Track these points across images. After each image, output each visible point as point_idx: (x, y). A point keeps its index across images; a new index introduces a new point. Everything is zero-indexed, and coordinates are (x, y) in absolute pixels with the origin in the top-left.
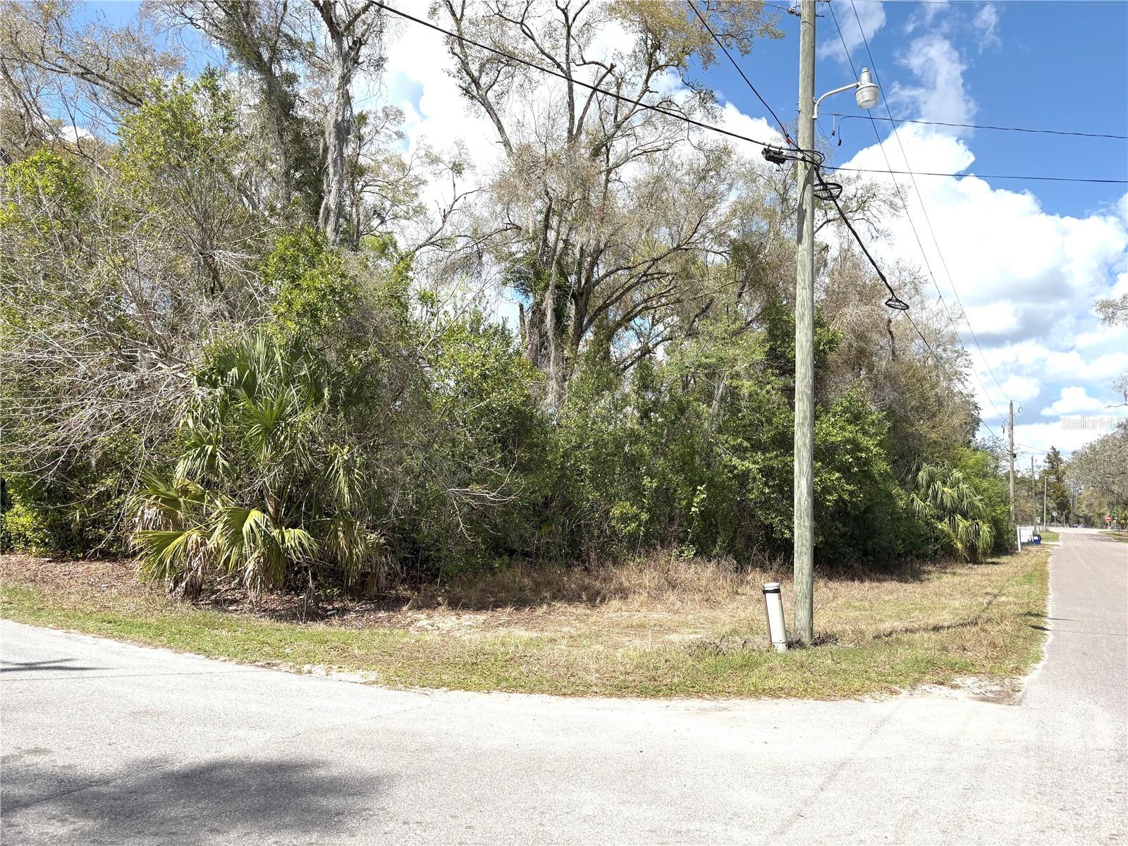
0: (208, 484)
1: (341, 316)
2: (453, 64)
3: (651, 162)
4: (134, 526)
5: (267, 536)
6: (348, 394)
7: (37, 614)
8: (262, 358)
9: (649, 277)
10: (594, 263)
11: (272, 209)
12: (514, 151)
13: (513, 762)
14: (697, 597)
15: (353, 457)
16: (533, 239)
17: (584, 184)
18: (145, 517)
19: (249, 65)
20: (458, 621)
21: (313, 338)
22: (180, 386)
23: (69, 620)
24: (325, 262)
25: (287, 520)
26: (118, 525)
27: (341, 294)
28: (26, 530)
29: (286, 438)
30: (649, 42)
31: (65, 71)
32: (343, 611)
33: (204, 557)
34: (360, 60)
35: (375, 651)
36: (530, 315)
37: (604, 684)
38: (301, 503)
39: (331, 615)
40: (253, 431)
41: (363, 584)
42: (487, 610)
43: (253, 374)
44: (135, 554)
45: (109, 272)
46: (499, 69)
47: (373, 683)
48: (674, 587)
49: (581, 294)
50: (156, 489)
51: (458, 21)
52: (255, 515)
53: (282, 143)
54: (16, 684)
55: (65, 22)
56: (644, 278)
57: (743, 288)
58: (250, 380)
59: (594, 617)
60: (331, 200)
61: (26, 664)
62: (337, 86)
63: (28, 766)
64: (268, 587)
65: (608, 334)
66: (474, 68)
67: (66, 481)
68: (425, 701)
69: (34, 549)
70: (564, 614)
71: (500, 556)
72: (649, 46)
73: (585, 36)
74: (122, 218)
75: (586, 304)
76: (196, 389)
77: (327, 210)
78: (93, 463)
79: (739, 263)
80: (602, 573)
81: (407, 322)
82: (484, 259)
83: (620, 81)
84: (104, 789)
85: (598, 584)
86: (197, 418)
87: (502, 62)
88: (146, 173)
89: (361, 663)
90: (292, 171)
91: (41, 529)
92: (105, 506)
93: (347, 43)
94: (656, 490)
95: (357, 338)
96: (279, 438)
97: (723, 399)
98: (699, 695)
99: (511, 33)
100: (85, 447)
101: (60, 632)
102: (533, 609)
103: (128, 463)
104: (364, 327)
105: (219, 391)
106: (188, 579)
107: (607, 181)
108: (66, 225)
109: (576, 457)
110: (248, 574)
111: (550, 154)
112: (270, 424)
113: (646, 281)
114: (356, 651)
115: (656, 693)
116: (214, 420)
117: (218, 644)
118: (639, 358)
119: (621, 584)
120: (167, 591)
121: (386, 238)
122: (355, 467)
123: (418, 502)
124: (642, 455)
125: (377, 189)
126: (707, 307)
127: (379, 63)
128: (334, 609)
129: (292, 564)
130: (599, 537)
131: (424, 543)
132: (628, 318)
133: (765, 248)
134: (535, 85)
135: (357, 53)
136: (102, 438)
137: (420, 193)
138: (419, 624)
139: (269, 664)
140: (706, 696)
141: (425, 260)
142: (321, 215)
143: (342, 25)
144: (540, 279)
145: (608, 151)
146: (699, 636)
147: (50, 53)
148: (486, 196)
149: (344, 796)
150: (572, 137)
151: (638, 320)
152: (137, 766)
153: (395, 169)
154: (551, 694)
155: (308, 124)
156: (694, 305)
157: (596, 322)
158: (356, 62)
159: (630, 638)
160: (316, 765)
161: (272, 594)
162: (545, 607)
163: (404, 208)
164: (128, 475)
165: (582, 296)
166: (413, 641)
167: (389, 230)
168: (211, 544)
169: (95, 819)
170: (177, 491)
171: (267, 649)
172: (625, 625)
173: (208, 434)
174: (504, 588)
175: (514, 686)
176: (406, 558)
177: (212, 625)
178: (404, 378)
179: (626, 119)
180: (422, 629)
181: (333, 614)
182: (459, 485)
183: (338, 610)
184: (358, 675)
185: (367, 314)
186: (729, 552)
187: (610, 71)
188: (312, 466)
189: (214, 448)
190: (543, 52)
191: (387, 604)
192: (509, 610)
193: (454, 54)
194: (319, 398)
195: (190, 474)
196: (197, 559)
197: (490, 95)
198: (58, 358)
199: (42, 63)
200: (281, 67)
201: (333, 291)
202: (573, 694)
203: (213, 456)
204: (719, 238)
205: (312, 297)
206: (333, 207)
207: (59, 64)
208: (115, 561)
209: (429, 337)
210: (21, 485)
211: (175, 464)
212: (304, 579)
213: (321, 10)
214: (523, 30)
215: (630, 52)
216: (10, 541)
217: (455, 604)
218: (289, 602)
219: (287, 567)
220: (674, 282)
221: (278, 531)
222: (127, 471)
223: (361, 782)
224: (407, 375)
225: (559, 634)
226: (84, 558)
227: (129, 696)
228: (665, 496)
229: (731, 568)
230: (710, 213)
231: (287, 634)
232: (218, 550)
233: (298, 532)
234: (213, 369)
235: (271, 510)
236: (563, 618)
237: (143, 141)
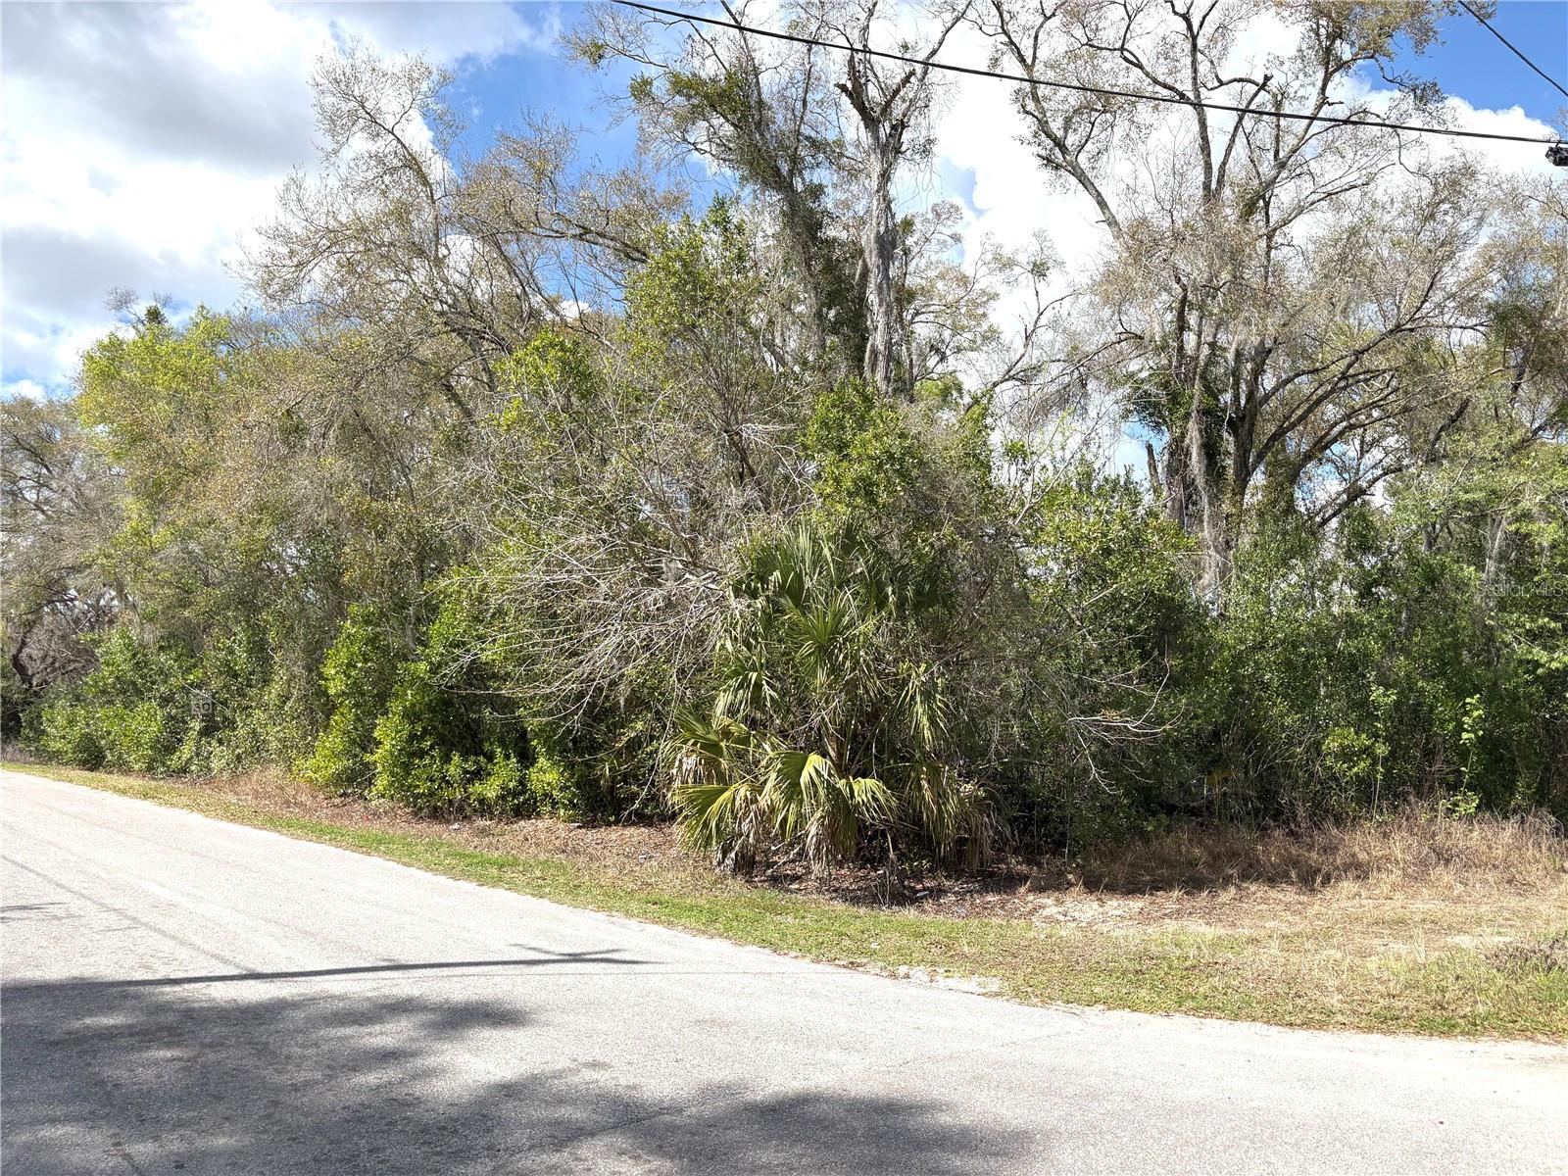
0: (753, 723)
1: (904, 489)
2: (1026, 126)
3: (1338, 209)
4: (671, 780)
5: (831, 789)
6: (918, 592)
7: (573, 892)
8: (808, 556)
9: (1351, 381)
10: (1258, 372)
11: (805, 363)
12: (1125, 230)
13: (1228, 1125)
14: (1490, 877)
15: (932, 678)
16: (1164, 348)
17: (1235, 257)
18: (684, 768)
19: (766, 184)
20: (1101, 910)
21: (868, 523)
22: (713, 600)
23: (610, 900)
24: (878, 421)
25: (854, 767)
26: (653, 781)
27: (901, 460)
28: (553, 788)
29: (845, 658)
30: (1323, 31)
31: (563, 235)
32: (937, 893)
33: (756, 818)
34: (903, 149)
35: (992, 949)
36: (1166, 457)
37: (1354, 1012)
38: (870, 744)
39: (922, 898)
40: (805, 650)
41: (960, 855)
42: (1143, 893)
43: (799, 578)
44: (674, 816)
45: (624, 467)
46: (1093, 119)
47: (996, 994)
48: (1447, 861)
49: (1242, 419)
50: (693, 732)
51: (1029, 68)
52: (814, 760)
53: (811, 275)
54: (563, 980)
55: (559, 178)
56: (1342, 384)
57: (1520, 376)
58: (796, 585)
59: (1316, 907)
60: (878, 340)
61: (570, 955)
62: (876, 188)
63: (588, 1083)
64: (835, 857)
65: (1290, 474)
66: (1056, 126)
67: (592, 726)
68: (1074, 1024)
69: (562, 812)
70: (1265, 901)
71: (1154, 814)
72: (1323, 38)
73: (1220, 44)
74: (635, 400)
75: (1251, 432)
76: (732, 601)
77: (875, 353)
78: (622, 702)
79: (1511, 339)
80: (1320, 839)
81: (991, 488)
82: (1089, 387)
83: (1279, 98)
84: (677, 1120)
85: (1314, 855)
86: (736, 638)
87: (1096, 110)
88: (657, 343)
89: (977, 965)
90: (825, 310)
91: (568, 788)
92: (635, 757)
93: (885, 130)
94: (1397, 705)
95: (925, 516)
96: (837, 657)
97: (1503, 557)
98: (1527, 1034)
99: (1106, 67)
100: (613, 684)
101: (601, 916)
102: (1214, 895)
103: (659, 701)
104: (935, 501)
105: (760, 603)
106: (737, 848)
107: (1269, 247)
108: (575, 417)
109: (1255, 662)
110: (811, 841)
111: (1179, 223)
112: (824, 640)
113: (1344, 388)
114: (966, 949)
115: (1447, 1029)
116: (756, 640)
117: (785, 935)
118: (1346, 504)
119: (1354, 855)
120: (715, 863)
121: (948, 380)
122: (936, 691)
123: (1026, 737)
124: (1367, 655)
125: (931, 317)
126: (1460, 413)
127: (926, 149)
128: (924, 889)
129: (866, 828)
130: (1307, 784)
131: (1038, 797)
132: (1321, 445)
133: (1554, 309)
134: (1148, 131)
135: (899, 139)
136: (629, 670)
137: (990, 312)
138: (1045, 913)
139: (852, 963)
140: (1539, 1037)
141: (1007, 400)
142: (867, 360)
143: (878, 110)
144: (1179, 404)
145: (1267, 204)
146: (1508, 939)
147: (544, 217)
148: (1084, 301)
149: (984, 1155)
150: (1210, 195)
151: (1337, 448)
152: (709, 1092)
153: (954, 286)
154: (1268, 1022)
155: (842, 245)
156: (1434, 412)
157: (1269, 457)
158: (898, 151)
159: (1385, 942)
160: (934, 1107)
161: (842, 867)
162: (1233, 890)
163: (970, 336)
164: (659, 716)
165: (1243, 422)
166: (1043, 937)
167: (951, 369)
168: (763, 802)
169: (672, 1158)
170: (716, 732)
171: (847, 942)
172: (1371, 920)
173: (750, 658)
174: (1164, 861)
175: (1206, 1008)
176: (1016, 819)
177: (774, 910)
178: (992, 565)
179: (1294, 152)
180: (1049, 919)
181: (925, 897)
182: (1083, 712)
183: (931, 890)
184: (973, 983)
185: (936, 483)
186: (1540, 804)
187: (1263, 87)
188: (880, 693)
189: (759, 676)
190: (1156, 82)
191: (997, 883)
192: (1176, 894)
193: (1027, 113)
194: (882, 603)
195: (731, 711)
196: (747, 821)
197: (1082, 159)
198: (577, 578)
199: (539, 230)
200: (803, 179)
201: (891, 456)
202: (1306, 1025)
203: (758, 686)
204: (1467, 305)
205: (864, 468)
206: (881, 348)
207: (555, 228)
208: (651, 826)
209: (1022, 505)
210: (545, 734)
211: (713, 698)
212: (881, 847)
213: (850, 95)
214: (1125, 59)
215: (1294, 52)
216: (535, 803)
217: (1093, 885)
218: (862, 878)
219: (859, 830)
220: (1394, 383)
221: (844, 781)
222: (657, 712)
223: (1004, 1137)
224: (997, 561)
225: (1263, 933)
226: (616, 823)
227: (690, 999)
228: (1412, 718)
229: (1546, 828)
230: (1446, 269)
231: (869, 924)
232: (772, 809)
233: (870, 783)
234: (751, 575)
235: (833, 754)
236: (1264, 907)
237: (653, 302)
